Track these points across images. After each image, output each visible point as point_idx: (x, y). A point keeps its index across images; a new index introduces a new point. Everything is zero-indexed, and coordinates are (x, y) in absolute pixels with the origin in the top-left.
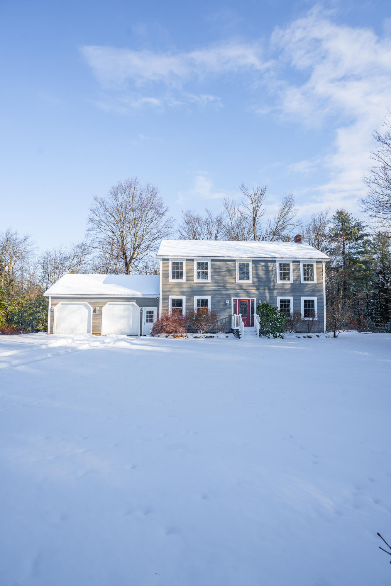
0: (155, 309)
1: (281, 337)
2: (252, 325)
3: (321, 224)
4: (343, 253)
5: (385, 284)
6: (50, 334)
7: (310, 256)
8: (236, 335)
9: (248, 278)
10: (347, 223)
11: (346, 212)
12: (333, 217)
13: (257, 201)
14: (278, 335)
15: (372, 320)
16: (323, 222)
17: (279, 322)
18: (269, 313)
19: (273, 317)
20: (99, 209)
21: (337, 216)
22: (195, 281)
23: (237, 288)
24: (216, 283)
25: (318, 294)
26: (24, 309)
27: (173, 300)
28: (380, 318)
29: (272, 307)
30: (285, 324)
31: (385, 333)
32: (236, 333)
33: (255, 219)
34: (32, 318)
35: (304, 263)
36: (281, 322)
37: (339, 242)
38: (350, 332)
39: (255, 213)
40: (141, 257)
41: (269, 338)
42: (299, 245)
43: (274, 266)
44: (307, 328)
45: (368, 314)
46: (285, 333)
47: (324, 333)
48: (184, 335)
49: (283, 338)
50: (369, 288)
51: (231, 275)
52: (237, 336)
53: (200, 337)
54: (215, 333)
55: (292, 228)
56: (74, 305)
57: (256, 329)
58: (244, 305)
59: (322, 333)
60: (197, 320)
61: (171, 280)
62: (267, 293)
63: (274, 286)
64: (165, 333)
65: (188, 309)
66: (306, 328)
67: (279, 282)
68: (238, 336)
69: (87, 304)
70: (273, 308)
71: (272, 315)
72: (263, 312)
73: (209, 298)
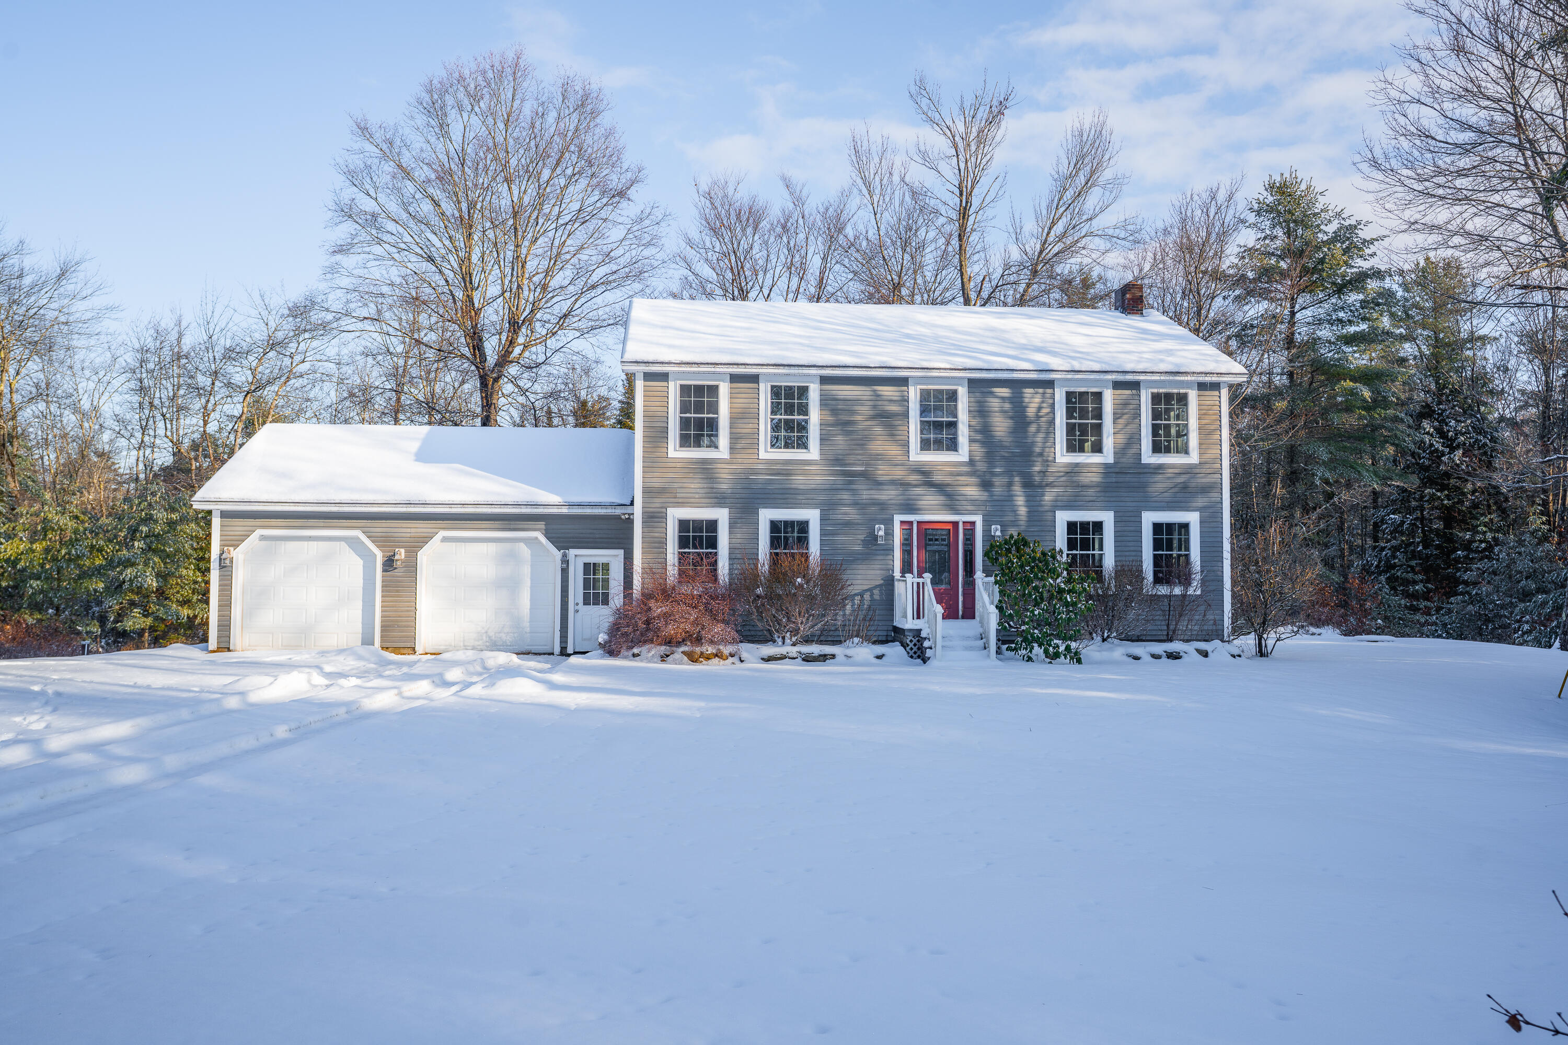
0: (617, 556)
1: (1072, 658)
2: (969, 614)
3: (1209, 234)
4: (1290, 342)
5: (1443, 455)
6: (219, 650)
7: (1176, 365)
8: (911, 649)
9: (953, 446)
10: (1306, 227)
11: (1303, 187)
12: (1256, 206)
13: (973, 148)
14: (1062, 648)
15: (1393, 588)
16: (1218, 224)
17: (1067, 604)
18: (1032, 571)
19: (1044, 586)
20: (374, 168)
21: (1270, 199)
22: (763, 455)
23: (914, 478)
24: (837, 461)
25: (1201, 501)
26: (69, 553)
27: (684, 525)
28: (1421, 581)
29: (1039, 550)
30: (1089, 609)
31: (1440, 636)
32: (911, 641)
33: (964, 214)
34: (101, 586)
35: (1155, 391)
36: (1074, 604)
37: (1272, 300)
38: (1313, 634)
39: (964, 192)
40: (541, 358)
41: (1030, 659)
42: (1134, 321)
43: (1043, 402)
44: (1163, 623)
45: (1377, 566)
46: (1085, 642)
47: (1223, 641)
48: (726, 650)
49: (1079, 661)
50: (1382, 472)
51: (893, 435)
52: (915, 653)
53: (783, 657)
54: (837, 642)
55: (1102, 248)
56: (310, 543)
57: (982, 627)
58: (936, 540)
59: (1217, 642)
60: (771, 597)
61: (675, 451)
62: (1020, 501)
63: (1043, 473)
64: (661, 644)
65: (739, 556)
66: (1159, 623)
67: (1063, 457)
68: (919, 653)
69: (358, 538)
70: (1044, 554)
71: (1042, 579)
72: (1009, 568)
73: (812, 516)
